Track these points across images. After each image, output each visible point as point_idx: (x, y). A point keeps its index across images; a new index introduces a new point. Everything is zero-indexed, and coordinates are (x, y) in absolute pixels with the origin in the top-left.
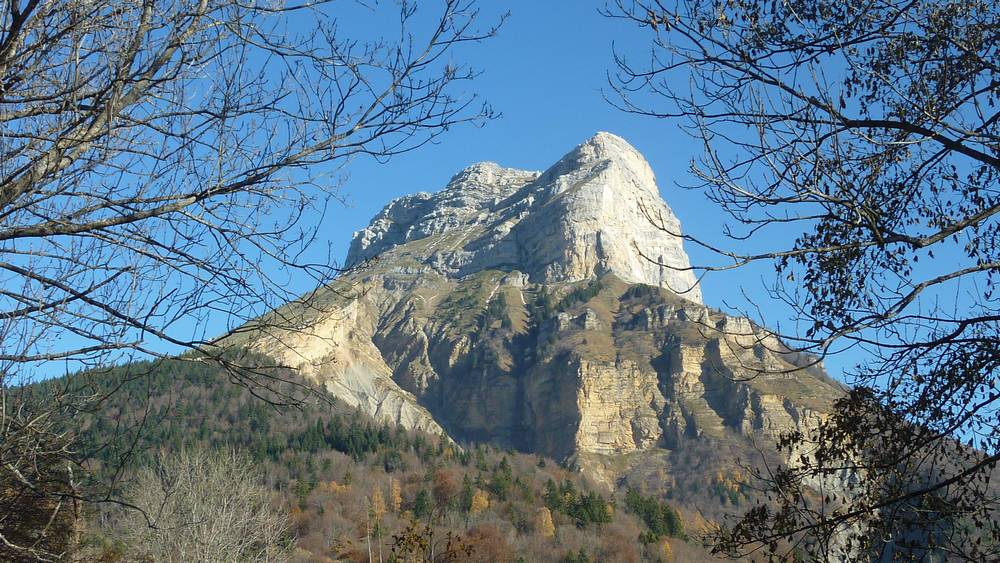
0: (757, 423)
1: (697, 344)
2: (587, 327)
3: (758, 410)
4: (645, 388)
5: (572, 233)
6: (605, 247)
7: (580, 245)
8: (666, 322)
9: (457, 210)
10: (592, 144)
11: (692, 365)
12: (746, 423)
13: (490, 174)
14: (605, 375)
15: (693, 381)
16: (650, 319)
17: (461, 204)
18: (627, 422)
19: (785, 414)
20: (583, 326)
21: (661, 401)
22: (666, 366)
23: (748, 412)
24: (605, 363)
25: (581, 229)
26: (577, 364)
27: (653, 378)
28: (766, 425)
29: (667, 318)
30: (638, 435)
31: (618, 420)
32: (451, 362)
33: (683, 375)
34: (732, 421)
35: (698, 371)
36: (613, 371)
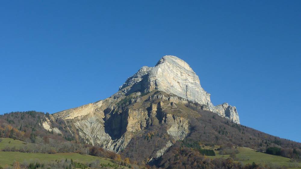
0: (165, 121)
1: (156, 103)
2: (137, 102)
3: (166, 118)
4: (144, 115)
7: (152, 83)
8: (154, 99)
9: (136, 79)
11: (155, 109)
12: (163, 121)
14: (135, 113)
15: (155, 112)
16: (150, 99)
17: (137, 77)
18: (139, 124)
19: (172, 118)
21: (147, 118)
22: (149, 109)
23: (164, 118)
24: (135, 110)
25: (152, 79)
26: (128, 110)
27: (146, 113)
28: (167, 121)
30: (141, 127)
31: (137, 123)
33: (152, 111)
34: (160, 122)
35: (156, 110)
36: (137, 112)
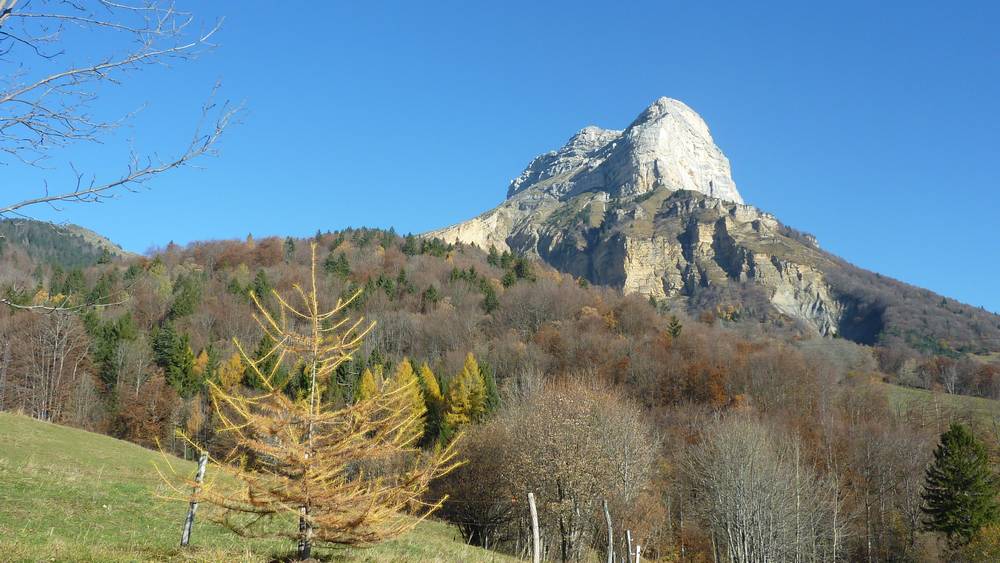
0: (751, 274)
1: (710, 222)
2: (636, 217)
3: (752, 264)
4: (673, 255)
5: (638, 162)
6: (660, 170)
7: (643, 170)
8: (691, 210)
9: (569, 159)
10: (657, 104)
11: (706, 237)
12: (743, 275)
13: (593, 134)
14: (643, 247)
15: (706, 248)
16: (679, 209)
17: (573, 155)
18: (659, 279)
19: (772, 266)
20: (633, 217)
21: (684, 263)
22: (688, 239)
23: (745, 266)
24: (644, 239)
25: (644, 159)
26: (624, 240)
27: (678, 248)
28: (757, 275)
29: (691, 207)
30: (667, 287)
31: (653, 277)
32: (551, 249)
33: (700, 244)
34: (734, 274)
35: (711, 241)
36: (650, 245)
